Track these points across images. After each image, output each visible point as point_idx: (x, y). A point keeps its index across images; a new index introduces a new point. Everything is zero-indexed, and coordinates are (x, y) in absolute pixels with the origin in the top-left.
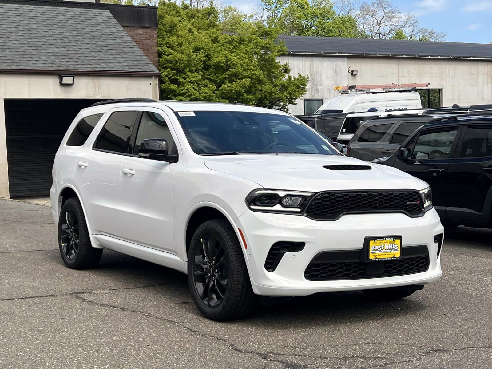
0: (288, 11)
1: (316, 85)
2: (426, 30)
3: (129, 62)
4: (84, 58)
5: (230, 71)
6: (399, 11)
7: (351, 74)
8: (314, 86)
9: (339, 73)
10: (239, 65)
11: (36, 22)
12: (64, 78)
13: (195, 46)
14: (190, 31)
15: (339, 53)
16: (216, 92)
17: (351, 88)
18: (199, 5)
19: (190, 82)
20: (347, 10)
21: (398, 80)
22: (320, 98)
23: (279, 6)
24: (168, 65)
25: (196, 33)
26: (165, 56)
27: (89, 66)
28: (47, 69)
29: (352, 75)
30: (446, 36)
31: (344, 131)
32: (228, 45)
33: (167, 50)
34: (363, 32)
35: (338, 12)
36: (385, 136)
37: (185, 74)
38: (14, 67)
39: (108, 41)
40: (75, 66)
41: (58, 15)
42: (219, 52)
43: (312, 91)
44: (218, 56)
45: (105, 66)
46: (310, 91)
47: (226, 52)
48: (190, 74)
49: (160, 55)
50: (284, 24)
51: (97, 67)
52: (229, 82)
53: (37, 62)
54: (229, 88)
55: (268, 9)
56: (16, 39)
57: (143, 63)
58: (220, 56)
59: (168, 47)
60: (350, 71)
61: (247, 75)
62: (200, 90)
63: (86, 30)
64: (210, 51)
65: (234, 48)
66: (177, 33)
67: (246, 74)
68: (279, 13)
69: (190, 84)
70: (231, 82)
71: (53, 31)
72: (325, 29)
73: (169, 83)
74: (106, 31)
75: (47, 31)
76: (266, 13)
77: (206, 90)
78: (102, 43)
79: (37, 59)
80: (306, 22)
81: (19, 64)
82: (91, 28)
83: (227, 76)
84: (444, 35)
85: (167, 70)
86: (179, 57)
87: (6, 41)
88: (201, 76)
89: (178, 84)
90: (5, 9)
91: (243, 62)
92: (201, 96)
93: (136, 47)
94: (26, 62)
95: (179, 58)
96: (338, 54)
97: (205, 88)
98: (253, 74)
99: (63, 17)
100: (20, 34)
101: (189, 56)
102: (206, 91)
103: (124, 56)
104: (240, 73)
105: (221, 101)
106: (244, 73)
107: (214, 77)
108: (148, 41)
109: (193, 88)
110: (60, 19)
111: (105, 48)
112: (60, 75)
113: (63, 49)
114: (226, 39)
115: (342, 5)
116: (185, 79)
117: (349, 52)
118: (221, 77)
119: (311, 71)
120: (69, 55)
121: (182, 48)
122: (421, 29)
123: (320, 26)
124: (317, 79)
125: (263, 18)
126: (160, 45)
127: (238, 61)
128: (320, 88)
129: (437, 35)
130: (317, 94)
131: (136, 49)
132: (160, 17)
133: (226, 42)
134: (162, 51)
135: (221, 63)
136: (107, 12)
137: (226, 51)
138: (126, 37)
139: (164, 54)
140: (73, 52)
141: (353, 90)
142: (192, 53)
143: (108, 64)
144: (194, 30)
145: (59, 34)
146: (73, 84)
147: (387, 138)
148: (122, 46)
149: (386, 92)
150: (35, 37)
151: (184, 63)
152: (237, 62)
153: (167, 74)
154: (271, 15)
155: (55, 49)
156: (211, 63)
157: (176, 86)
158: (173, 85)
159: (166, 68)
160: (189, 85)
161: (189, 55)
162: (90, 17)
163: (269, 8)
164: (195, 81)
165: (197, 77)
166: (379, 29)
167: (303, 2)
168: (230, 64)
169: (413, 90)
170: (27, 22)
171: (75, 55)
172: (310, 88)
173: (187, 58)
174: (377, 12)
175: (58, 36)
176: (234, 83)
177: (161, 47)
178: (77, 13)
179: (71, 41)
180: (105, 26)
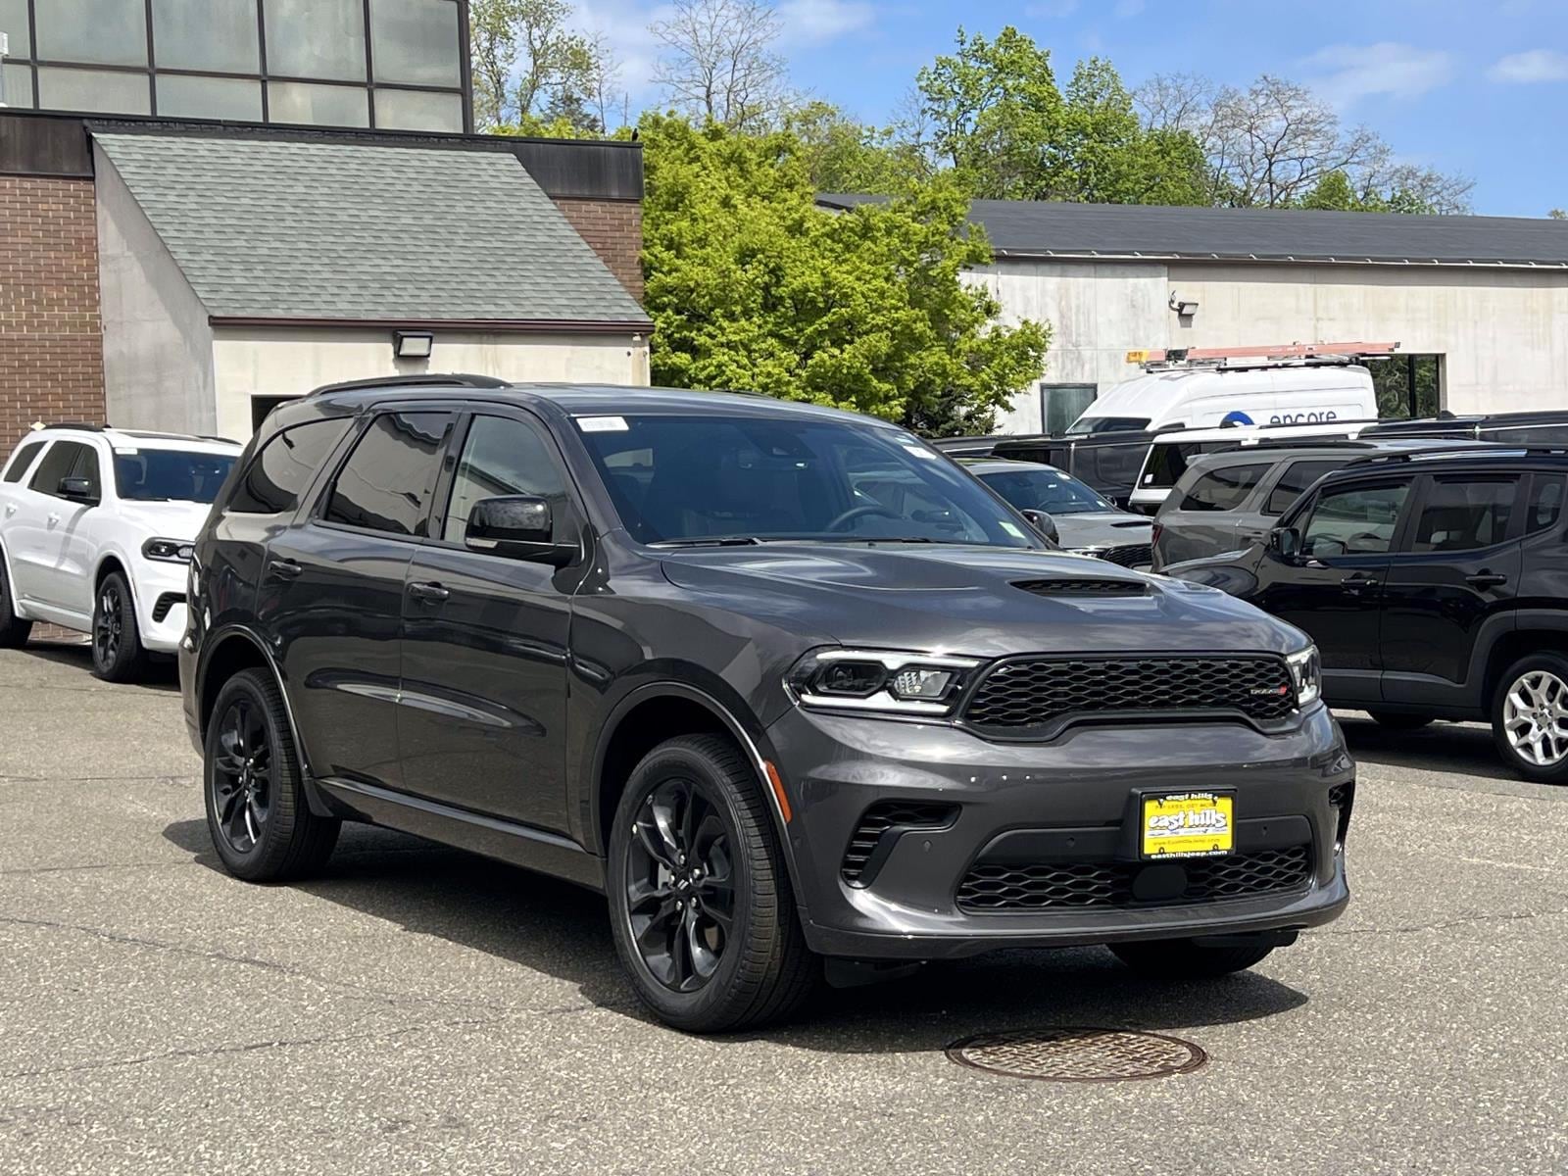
0: (996, 118)
1: (1077, 345)
2: (1412, 174)
3: (573, 295)
4: (455, 286)
5: (834, 313)
6: (1331, 120)
7: (1177, 313)
8: (1070, 347)
9: (1143, 310)
10: (859, 295)
11: (326, 191)
12: (405, 340)
13: (740, 245)
14: (726, 202)
15: (1141, 253)
16: (797, 371)
17: (1175, 355)
18: (731, 102)
19: (730, 345)
20: (1174, 111)
21: (1316, 328)
22: (1087, 380)
23: (969, 102)
24: (665, 299)
25: (743, 209)
26: (660, 275)
27: (472, 308)
28: (363, 318)
29: (1181, 315)
30: (1472, 190)
31: (1149, 479)
32: (829, 241)
33: (665, 255)
34: (1221, 179)
35: (1145, 119)
36: (1253, 492)
37: (713, 324)
38: (279, 313)
39: (516, 238)
40: (434, 308)
41: (382, 169)
42: (807, 261)
43: (1063, 362)
44: (803, 273)
45: (512, 308)
46: (1060, 360)
47: (825, 261)
48: (725, 324)
49: (647, 270)
50: (984, 154)
51: (491, 312)
52: (833, 344)
53: (336, 299)
54: (834, 361)
55: (937, 112)
56: (280, 237)
57: (609, 297)
58: (807, 273)
59: (668, 248)
60: (1175, 305)
61: (880, 323)
62: (754, 365)
63: (458, 210)
64: (781, 259)
65: (847, 248)
66: (693, 210)
67: (879, 320)
68: (968, 124)
69: (726, 350)
70: (838, 343)
71: (372, 213)
72: (1106, 168)
73: (668, 349)
74: (511, 211)
75: (356, 213)
76: (929, 123)
77: (769, 366)
78: (500, 245)
79: (336, 291)
80: (1051, 150)
81: (291, 305)
82: (470, 204)
83: (826, 327)
84: (1467, 185)
85: (665, 315)
86: (695, 277)
87: (253, 244)
88: (756, 329)
89: (695, 351)
90: (242, 156)
91: (869, 290)
92: (755, 384)
93: (588, 254)
94: (309, 298)
95: (696, 282)
96: (1140, 257)
97: (768, 361)
98: (897, 322)
99: (395, 175)
100: (288, 224)
101: (724, 274)
102: (770, 369)
103: (561, 281)
104: (862, 319)
105: (812, 397)
106: (873, 319)
107: (790, 329)
108: (618, 234)
109: (736, 362)
110: (390, 181)
111: (508, 259)
112: (395, 331)
113: (400, 262)
114: (824, 225)
115: (1158, 98)
116: (712, 336)
117: (1172, 250)
118: (809, 330)
119: (1063, 303)
120: (418, 278)
121: (704, 251)
122: (1397, 171)
123: (1091, 161)
124: (1078, 328)
125: (922, 139)
126: (647, 244)
127: (855, 286)
128: (1087, 353)
129: (1444, 188)
130: (1079, 369)
131: (591, 261)
132: (647, 167)
133: (824, 235)
134: (653, 258)
135: (809, 291)
136: (508, 160)
137: (824, 258)
138: (562, 226)
139: (655, 269)
140: (427, 270)
141: (1180, 362)
142: (733, 267)
143: (518, 301)
144: (738, 199)
145: (387, 221)
146: (428, 356)
147: (1256, 497)
148: (552, 254)
149: (1276, 367)
150: (327, 231)
151: (711, 295)
152: (853, 289)
153: (663, 325)
154: (947, 130)
155: (382, 262)
156: (782, 291)
157: (688, 356)
158: (679, 353)
159: (661, 309)
160: (724, 354)
161: (723, 272)
162: (464, 172)
163: (941, 110)
164: (742, 343)
165: (744, 331)
166: (1270, 169)
167: (1041, 92)
168: (835, 295)
169: (1351, 362)
170: (304, 190)
171: (431, 278)
172: (1060, 353)
173: (720, 280)
174: (1266, 120)
175: (384, 227)
176: (846, 346)
177: (647, 248)
178: (431, 164)
179: (420, 239)
180: (505, 198)
